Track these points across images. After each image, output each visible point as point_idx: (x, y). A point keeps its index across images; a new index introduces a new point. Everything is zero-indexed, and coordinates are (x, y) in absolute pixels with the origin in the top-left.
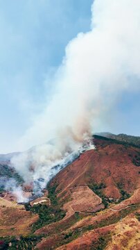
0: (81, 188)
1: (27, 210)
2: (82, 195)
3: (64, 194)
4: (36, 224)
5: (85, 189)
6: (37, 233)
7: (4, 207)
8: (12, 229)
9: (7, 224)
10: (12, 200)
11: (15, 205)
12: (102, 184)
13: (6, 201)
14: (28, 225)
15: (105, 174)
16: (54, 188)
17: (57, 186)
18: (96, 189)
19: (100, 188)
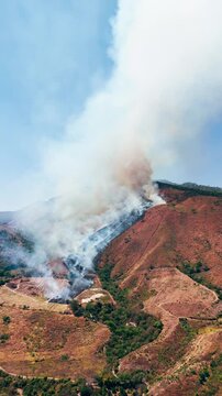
0: (165, 271)
1: (76, 315)
2: (173, 285)
3: (132, 283)
4: (110, 345)
5: (172, 273)
6: (124, 366)
7: (25, 308)
8: (65, 358)
9: (48, 347)
10: (34, 294)
11: (46, 305)
12: (200, 265)
13: (25, 296)
14: (93, 347)
15: (201, 247)
16: (108, 272)
17: (112, 267)
18: (192, 272)
19: (198, 271)
